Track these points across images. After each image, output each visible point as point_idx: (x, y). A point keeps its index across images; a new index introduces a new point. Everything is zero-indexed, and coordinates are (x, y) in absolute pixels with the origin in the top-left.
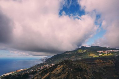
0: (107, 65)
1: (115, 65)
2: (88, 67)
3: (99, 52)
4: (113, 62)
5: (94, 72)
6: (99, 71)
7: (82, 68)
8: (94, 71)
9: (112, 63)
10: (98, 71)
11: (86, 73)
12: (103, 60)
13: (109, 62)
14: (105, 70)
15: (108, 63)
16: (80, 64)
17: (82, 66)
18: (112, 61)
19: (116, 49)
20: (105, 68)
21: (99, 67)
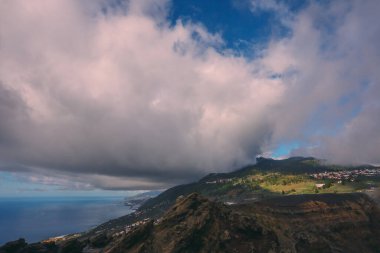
0: (344, 218)
1: (367, 219)
2: (279, 228)
3: (315, 176)
4: (363, 209)
5: (302, 243)
6: (316, 240)
7: (260, 229)
8: (301, 240)
9: (358, 213)
10: (313, 239)
11: (274, 245)
12: (328, 204)
13: (350, 208)
14: (337, 236)
15: (345, 214)
16: (253, 215)
17: (262, 222)
18: (358, 207)
19: (371, 168)
20: (335, 230)
21: (317, 227)
